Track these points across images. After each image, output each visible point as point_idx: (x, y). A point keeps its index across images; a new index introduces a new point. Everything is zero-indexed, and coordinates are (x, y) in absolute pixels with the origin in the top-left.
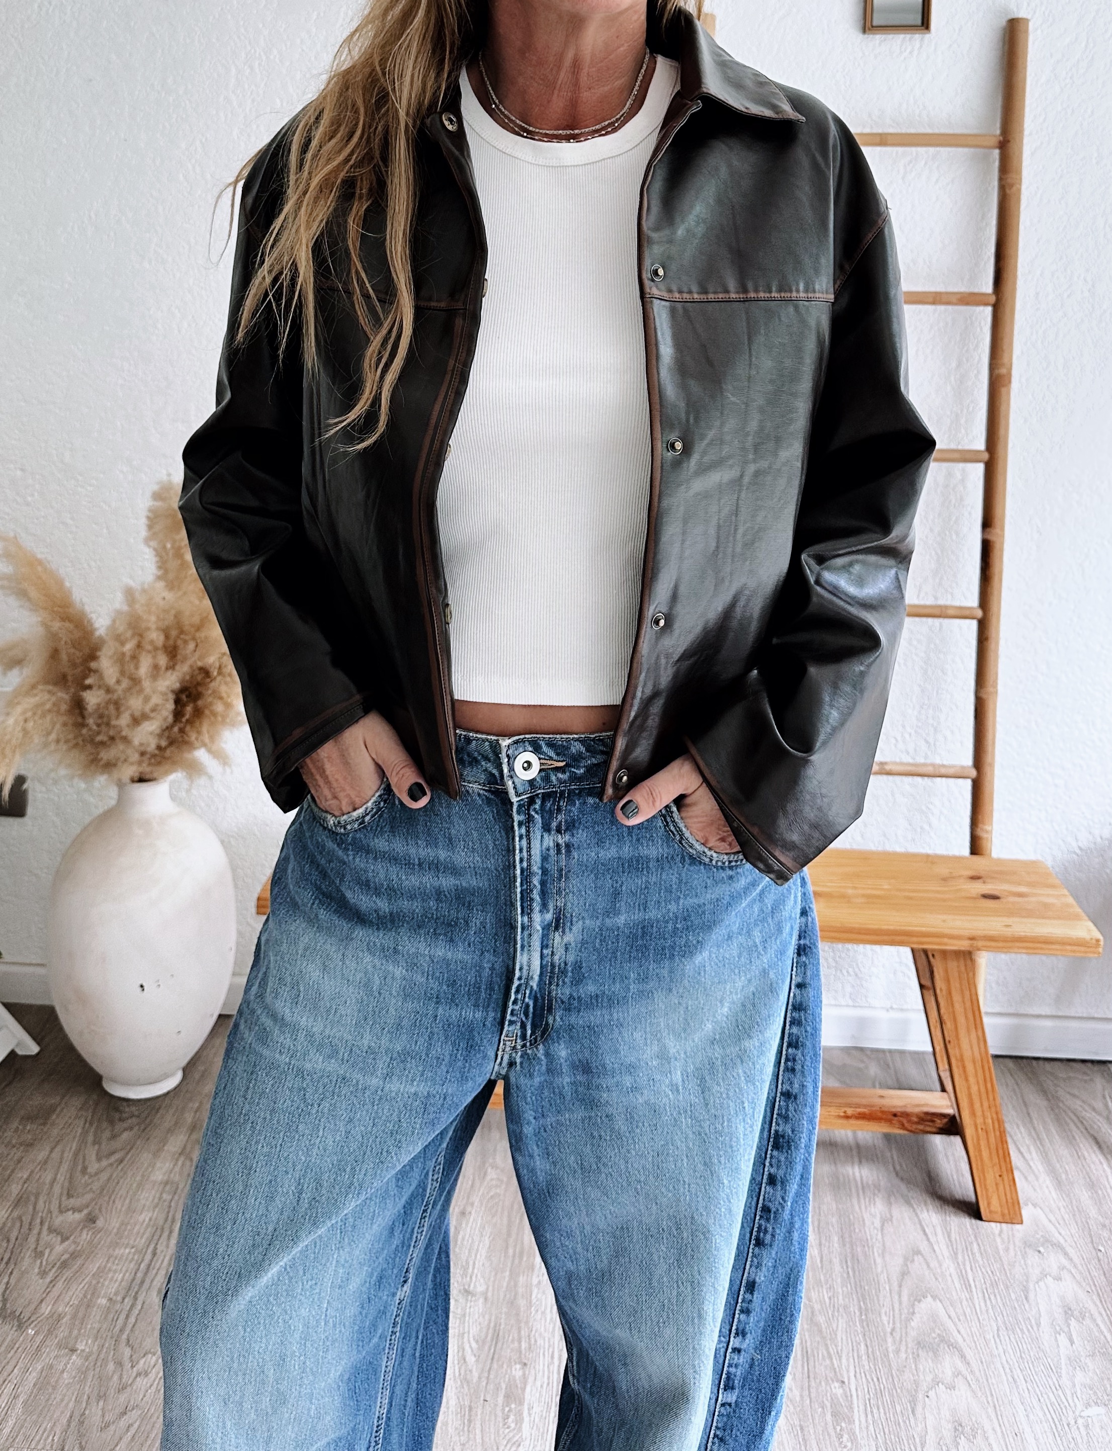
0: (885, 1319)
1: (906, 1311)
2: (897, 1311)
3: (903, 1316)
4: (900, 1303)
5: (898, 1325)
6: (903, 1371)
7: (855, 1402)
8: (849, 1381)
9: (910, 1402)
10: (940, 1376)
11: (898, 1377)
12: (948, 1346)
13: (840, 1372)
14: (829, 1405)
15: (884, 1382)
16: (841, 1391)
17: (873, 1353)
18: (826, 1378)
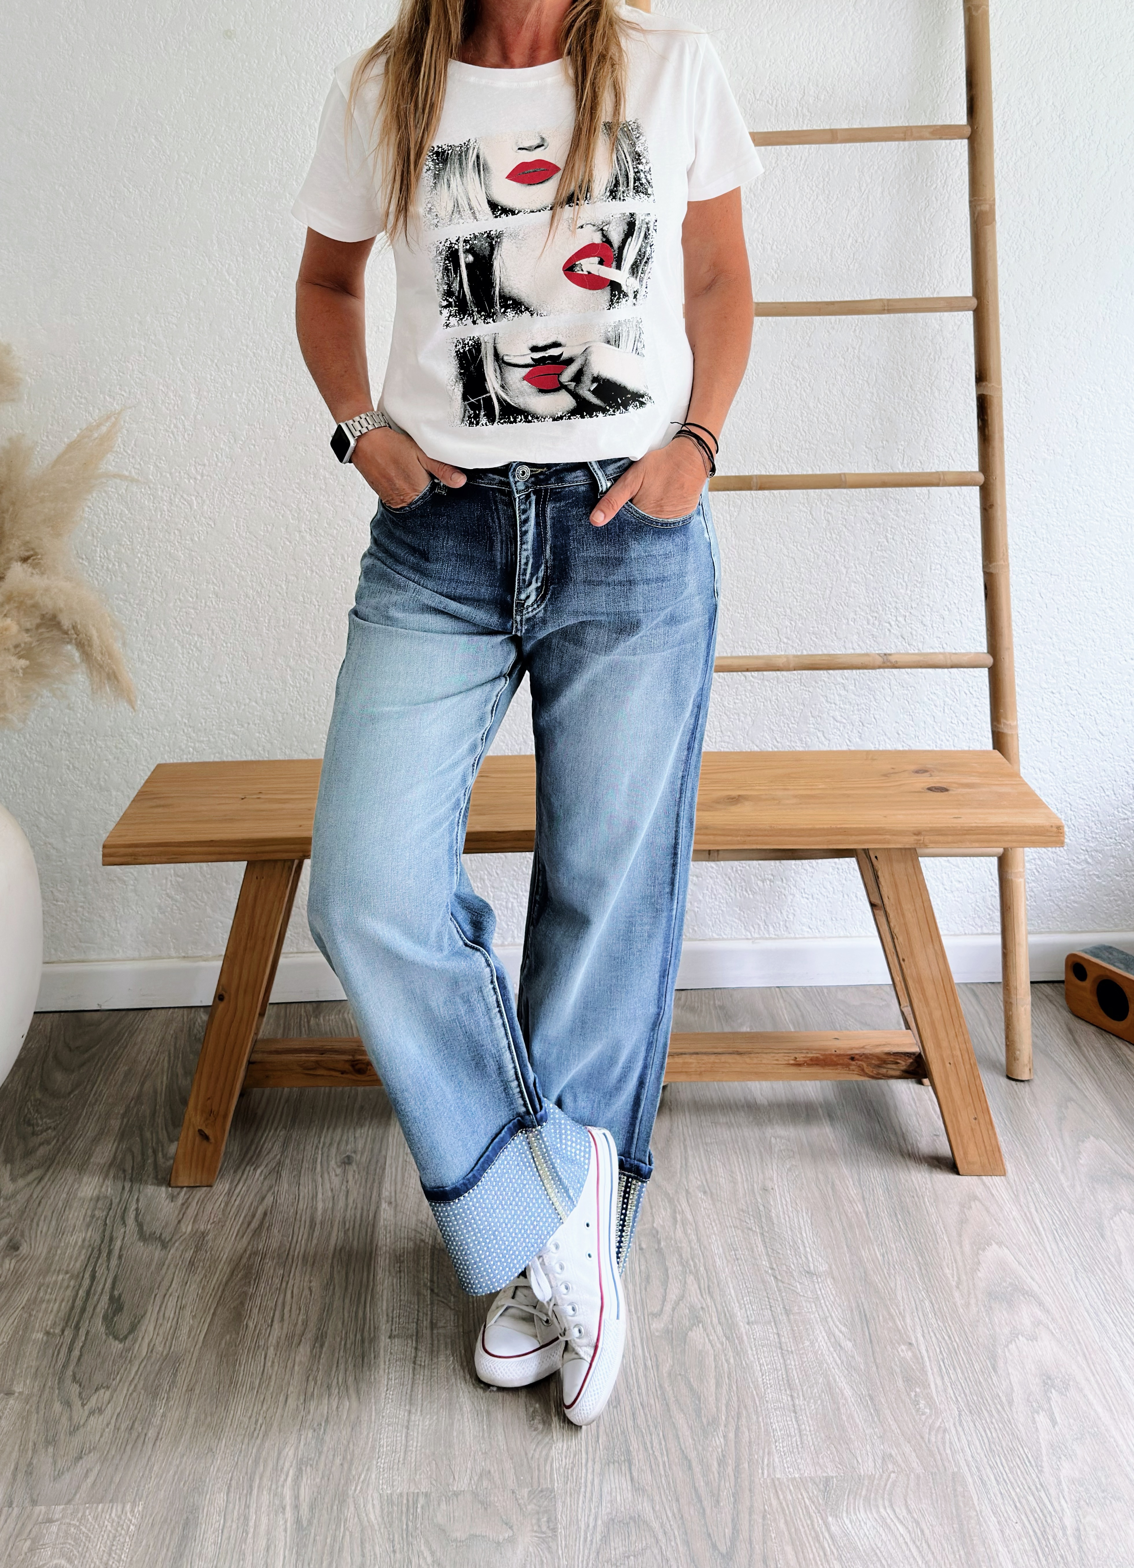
0: (947, 1271)
1: (970, 1261)
2: (960, 1264)
3: (968, 1267)
4: (962, 1253)
5: (964, 1277)
6: (977, 1326)
7: (928, 1364)
8: (917, 1341)
9: (989, 1359)
10: (1019, 1327)
11: (971, 1332)
12: (1023, 1295)
13: (905, 1333)
14: (898, 1370)
15: (957, 1340)
16: (910, 1354)
17: (939, 1308)
18: (891, 1342)
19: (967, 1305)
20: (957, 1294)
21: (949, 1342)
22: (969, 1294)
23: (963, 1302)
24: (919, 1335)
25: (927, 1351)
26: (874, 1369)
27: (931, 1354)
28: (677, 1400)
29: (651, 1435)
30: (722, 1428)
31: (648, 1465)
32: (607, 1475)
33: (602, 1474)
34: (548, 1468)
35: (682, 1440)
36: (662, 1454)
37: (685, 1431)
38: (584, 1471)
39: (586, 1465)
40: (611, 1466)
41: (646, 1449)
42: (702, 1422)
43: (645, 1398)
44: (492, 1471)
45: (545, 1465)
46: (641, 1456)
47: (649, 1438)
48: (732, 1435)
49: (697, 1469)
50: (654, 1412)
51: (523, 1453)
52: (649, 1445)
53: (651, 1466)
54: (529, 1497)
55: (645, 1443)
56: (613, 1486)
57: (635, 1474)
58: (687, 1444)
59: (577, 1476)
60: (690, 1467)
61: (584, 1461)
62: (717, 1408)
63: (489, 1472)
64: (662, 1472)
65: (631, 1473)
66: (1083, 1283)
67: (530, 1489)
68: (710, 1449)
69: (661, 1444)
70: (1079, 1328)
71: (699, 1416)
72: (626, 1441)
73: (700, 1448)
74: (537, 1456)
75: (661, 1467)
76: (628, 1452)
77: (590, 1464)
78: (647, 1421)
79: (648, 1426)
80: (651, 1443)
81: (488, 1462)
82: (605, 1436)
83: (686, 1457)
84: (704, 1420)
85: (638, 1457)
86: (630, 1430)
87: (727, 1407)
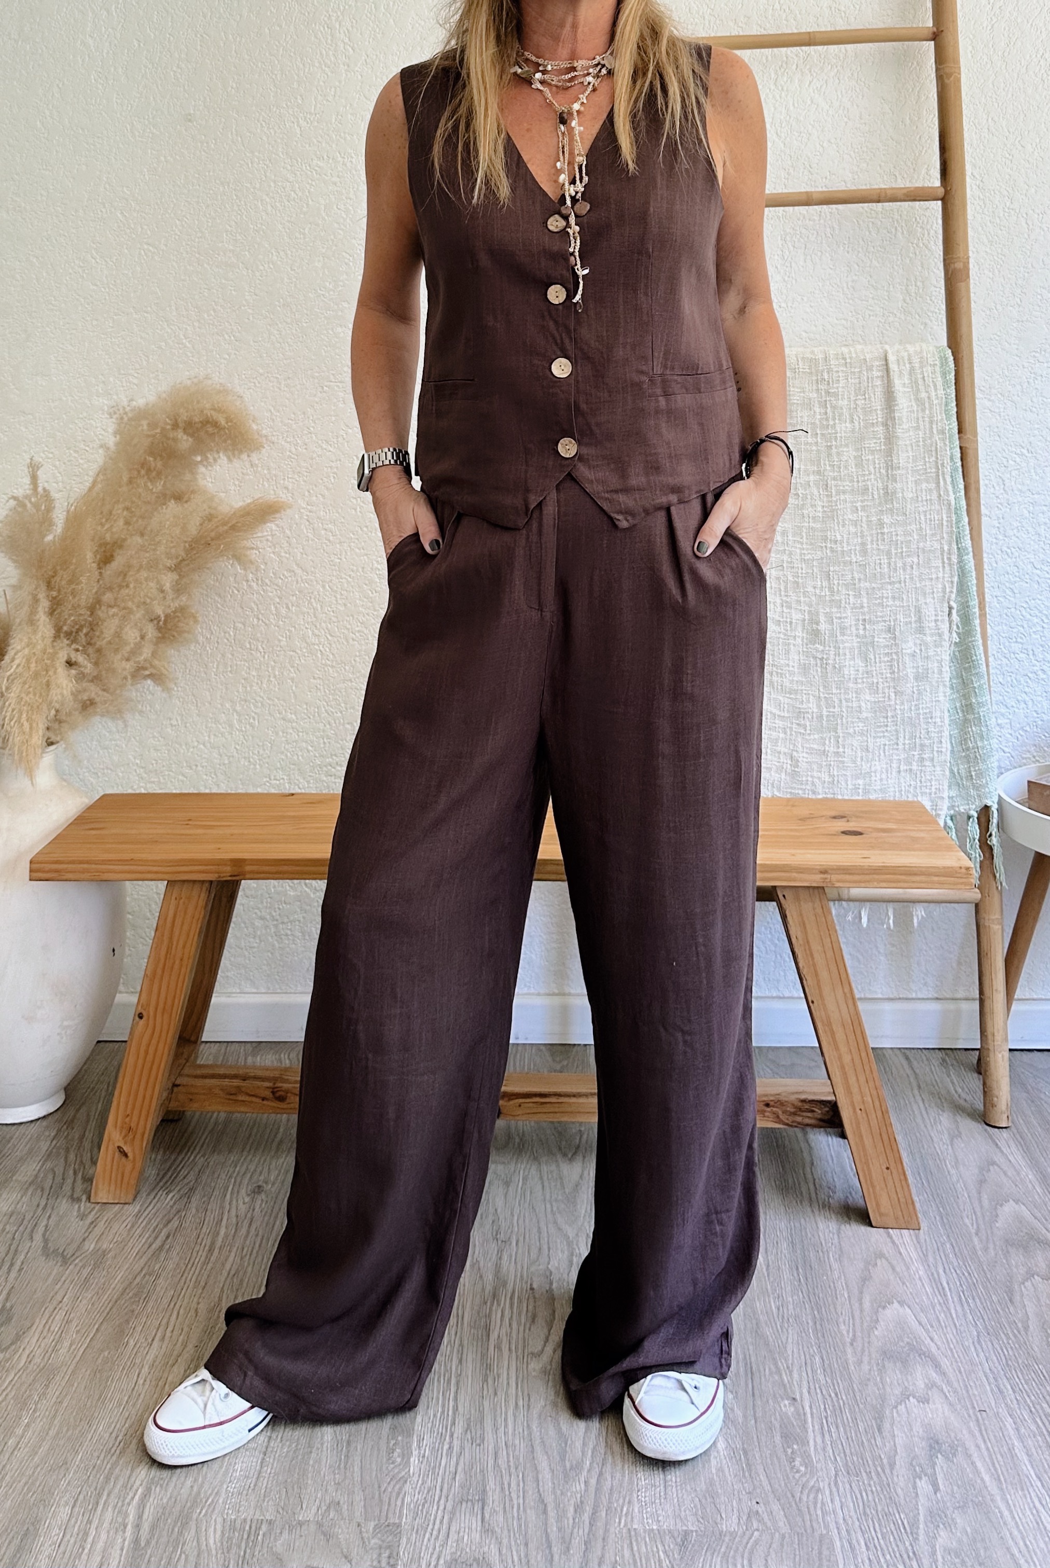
0: (842, 1327)
1: (868, 1319)
2: (858, 1320)
3: (865, 1324)
4: (861, 1310)
5: (860, 1335)
6: (867, 1385)
7: (810, 1420)
8: (801, 1397)
9: (875, 1419)
10: (911, 1388)
11: (860, 1391)
12: (920, 1355)
13: (791, 1387)
14: (778, 1426)
15: (844, 1398)
16: (792, 1409)
17: (830, 1365)
18: (774, 1395)
19: (860, 1362)
20: (849, 1350)
21: (835, 1399)
22: (863, 1351)
23: (855, 1359)
24: (805, 1391)
25: (811, 1407)
26: (753, 1422)
27: (815, 1411)
28: (543, 1442)
29: (510, 1476)
30: (585, 1473)
31: (502, 1506)
32: (458, 1514)
33: (453, 1513)
34: (399, 1503)
35: (541, 1484)
36: (518, 1497)
37: (546, 1475)
38: (435, 1507)
39: (438, 1502)
40: (464, 1505)
41: (502, 1489)
42: (565, 1466)
43: (510, 1438)
44: (341, 1503)
45: (397, 1498)
46: (496, 1497)
47: (508, 1477)
48: (593, 1482)
49: (552, 1513)
50: (517, 1453)
51: (376, 1486)
52: (506, 1486)
53: (505, 1508)
54: (374, 1529)
55: (503, 1484)
56: (462, 1525)
57: (487, 1516)
58: (546, 1487)
59: (427, 1513)
60: (545, 1512)
61: (437, 1498)
62: (583, 1452)
63: (339, 1503)
64: (516, 1515)
65: (483, 1513)
66: (984, 1346)
67: (377, 1522)
68: (569, 1494)
69: (519, 1485)
70: (976, 1393)
71: (563, 1459)
72: (483, 1480)
73: (559, 1492)
74: (390, 1490)
75: (515, 1510)
76: (484, 1491)
77: (442, 1502)
78: (508, 1461)
79: (509, 1466)
80: (509, 1485)
81: (339, 1492)
82: (462, 1476)
83: (543, 1501)
84: (568, 1465)
85: (493, 1496)
86: (489, 1469)
87: (593, 1453)
